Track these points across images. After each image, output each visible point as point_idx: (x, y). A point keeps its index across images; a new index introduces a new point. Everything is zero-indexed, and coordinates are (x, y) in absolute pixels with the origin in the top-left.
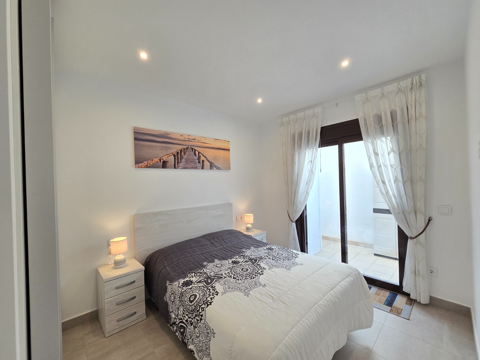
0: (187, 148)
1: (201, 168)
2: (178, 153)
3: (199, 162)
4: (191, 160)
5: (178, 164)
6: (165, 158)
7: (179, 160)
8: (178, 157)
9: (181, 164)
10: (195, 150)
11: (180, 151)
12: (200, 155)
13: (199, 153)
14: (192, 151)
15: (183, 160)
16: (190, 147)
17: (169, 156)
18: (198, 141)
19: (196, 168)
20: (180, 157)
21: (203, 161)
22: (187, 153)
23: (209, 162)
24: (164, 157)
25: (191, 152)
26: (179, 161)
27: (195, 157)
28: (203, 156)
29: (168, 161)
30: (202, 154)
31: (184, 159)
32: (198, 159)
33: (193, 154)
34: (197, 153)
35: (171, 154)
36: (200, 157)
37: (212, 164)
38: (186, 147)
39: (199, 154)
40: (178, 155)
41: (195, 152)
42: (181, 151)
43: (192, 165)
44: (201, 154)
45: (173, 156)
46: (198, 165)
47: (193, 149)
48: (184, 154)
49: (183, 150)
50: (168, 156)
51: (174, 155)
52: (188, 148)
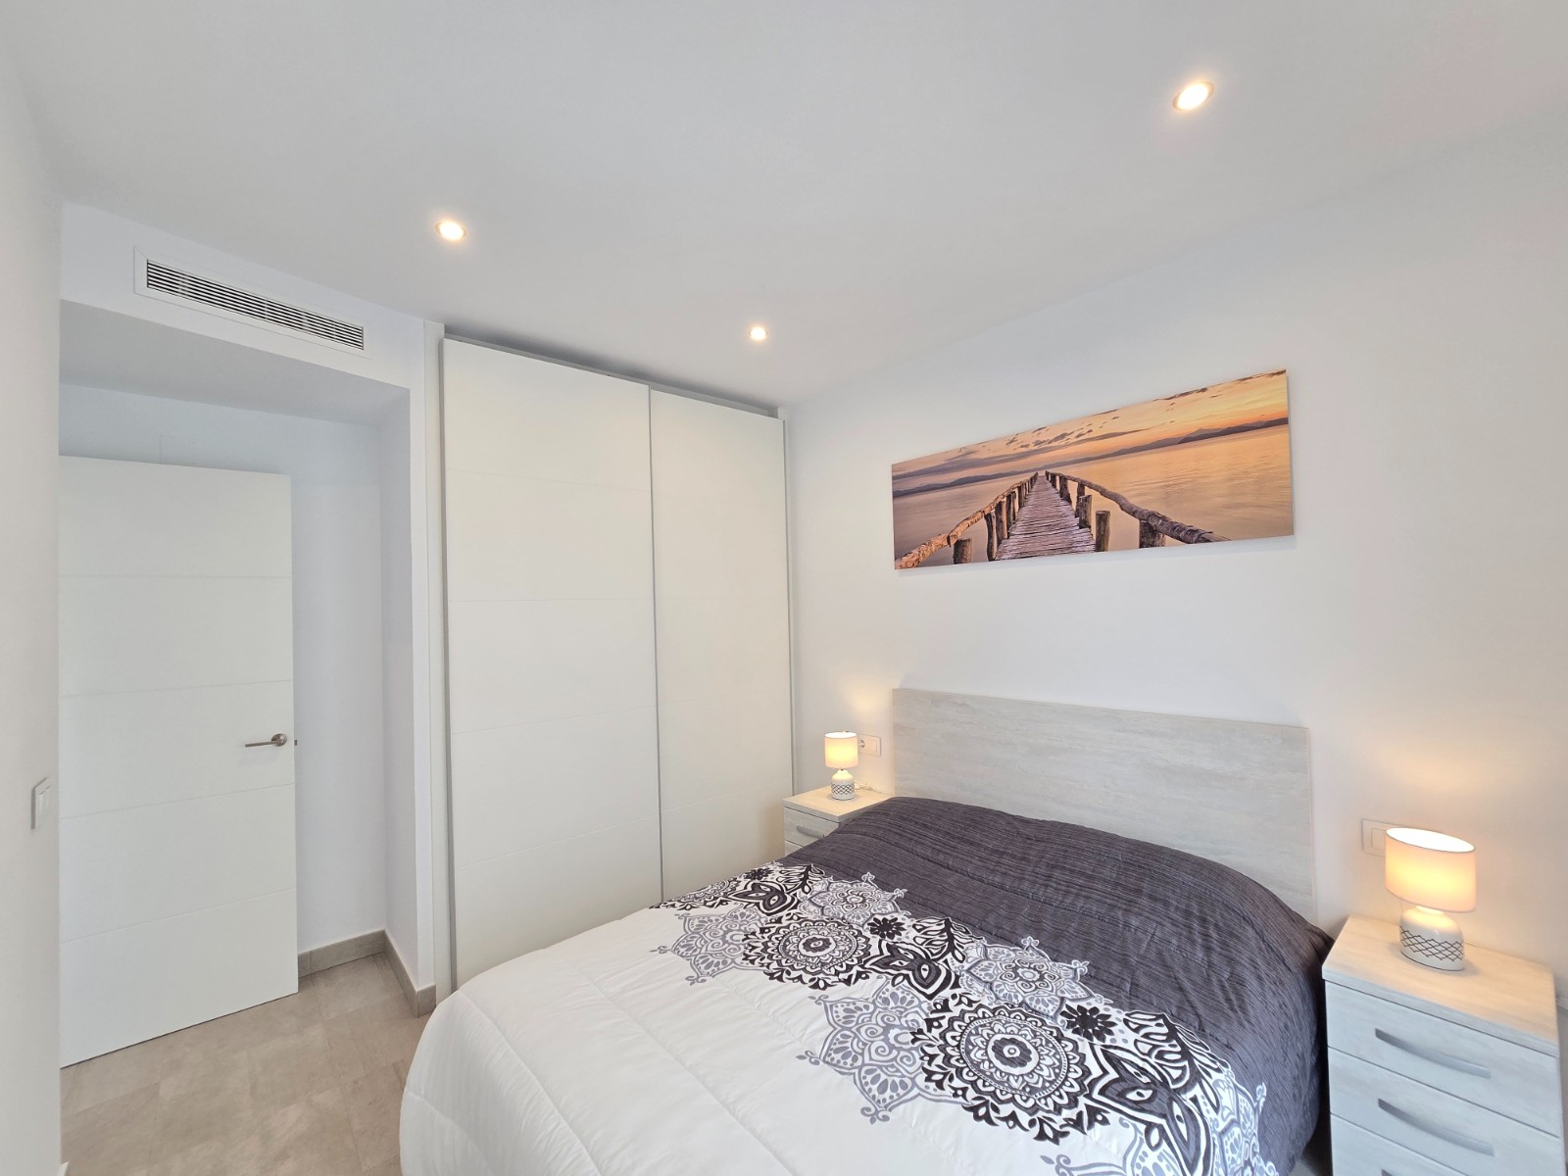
0: (1031, 479)
1: (1092, 547)
2: (999, 507)
3: (1084, 524)
4: (1048, 522)
5: (999, 543)
6: (960, 533)
7: (1003, 528)
8: (999, 522)
9: (1011, 544)
10: (1064, 479)
11: (1005, 499)
12: (1088, 491)
13: (1082, 486)
14: (1050, 485)
15: (1018, 529)
16: (1042, 473)
17: (972, 523)
18: (1078, 436)
19: (1069, 549)
20: (1008, 519)
21: (1103, 518)
22: (1032, 500)
23: (1133, 514)
24: (958, 529)
25: (1046, 493)
26: (1002, 533)
27: (1064, 508)
28: (1103, 492)
29: (969, 540)
30: (1096, 488)
31: (1019, 524)
32: (1077, 510)
33: (1058, 497)
34: (1073, 489)
35: (980, 514)
36: (1090, 503)
37: (1154, 523)
38: (1027, 477)
39: (1081, 492)
40: (1001, 515)
41: (1064, 487)
42: (1009, 497)
43: (1056, 540)
44: (1090, 487)
45: (985, 521)
46: (1081, 535)
47: (1054, 476)
48: (1020, 507)
49: (1016, 490)
50: (969, 522)
51: (988, 517)
52: (1033, 480)
